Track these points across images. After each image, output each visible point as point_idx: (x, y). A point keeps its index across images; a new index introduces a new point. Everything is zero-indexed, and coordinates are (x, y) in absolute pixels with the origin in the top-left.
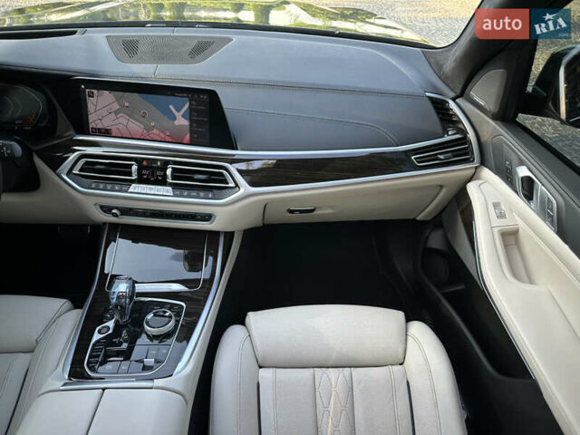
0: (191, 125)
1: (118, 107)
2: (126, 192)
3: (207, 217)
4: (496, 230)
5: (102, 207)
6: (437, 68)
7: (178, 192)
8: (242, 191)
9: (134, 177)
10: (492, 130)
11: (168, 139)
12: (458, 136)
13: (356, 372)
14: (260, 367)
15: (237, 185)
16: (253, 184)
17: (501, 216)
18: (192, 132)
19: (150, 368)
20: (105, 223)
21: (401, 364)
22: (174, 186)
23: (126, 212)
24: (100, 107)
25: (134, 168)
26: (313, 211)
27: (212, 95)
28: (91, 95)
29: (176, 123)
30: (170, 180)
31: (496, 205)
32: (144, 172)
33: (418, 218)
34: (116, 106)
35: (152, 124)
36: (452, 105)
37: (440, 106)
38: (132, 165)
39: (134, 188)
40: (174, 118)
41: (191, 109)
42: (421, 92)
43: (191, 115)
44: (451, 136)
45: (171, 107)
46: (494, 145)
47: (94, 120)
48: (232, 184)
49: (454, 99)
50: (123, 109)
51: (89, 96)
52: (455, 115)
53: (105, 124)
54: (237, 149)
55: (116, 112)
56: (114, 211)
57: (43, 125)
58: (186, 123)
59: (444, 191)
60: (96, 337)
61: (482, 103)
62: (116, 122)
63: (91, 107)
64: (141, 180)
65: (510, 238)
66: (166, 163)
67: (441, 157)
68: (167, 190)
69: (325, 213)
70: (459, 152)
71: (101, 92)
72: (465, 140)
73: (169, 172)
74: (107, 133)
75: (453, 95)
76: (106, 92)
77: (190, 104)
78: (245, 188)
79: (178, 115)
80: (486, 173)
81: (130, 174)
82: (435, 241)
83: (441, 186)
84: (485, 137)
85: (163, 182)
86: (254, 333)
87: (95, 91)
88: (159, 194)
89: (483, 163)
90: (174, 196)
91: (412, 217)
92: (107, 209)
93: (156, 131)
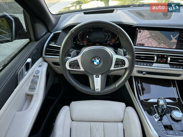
1: (150, 36)
2: (152, 66)
7: (172, 66)
9: (155, 61)
11: (167, 47)
18: (177, 45)
22: (169, 64)
23: (148, 73)
24: (142, 36)
25: (156, 58)
28: (140, 32)
29: (172, 41)
32: (158, 59)
34: (149, 36)
35: (162, 42)
38: (155, 56)
39: (154, 65)
40: (171, 39)
41: (179, 36)
43: (179, 38)
45: (171, 36)
47: (139, 41)
50: (152, 37)
51: (139, 32)
53: (143, 42)
55: (148, 38)
56: (144, 73)
57: (117, 43)
58: (176, 41)
62: (148, 41)
63: (139, 36)
64: (157, 62)
66: (168, 56)
71: (144, 31)
73: (169, 59)
74: (143, 45)
76: (146, 31)
77: (180, 34)
79: (173, 38)
81: (154, 60)
85: (166, 63)
87: (142, 31)
90: (171, 68)
92: (141, 72)
93: (162, 44)
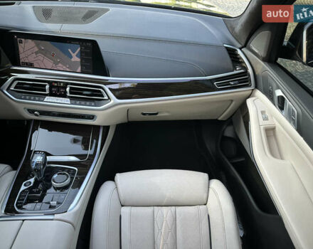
0: (81, 61)
2: (43, 101)
3: (92, 117)
4: (262, 127)
5: (28, 110)
6: (231, 29)
7: (73, 102)
8: (112, 101)
9: (47, 92)
10: (262, 67)
11: (68, 70)
12: (242, 71)
13: (179, 209)
14: (122, 206)
15: (109, 98)
16: (119, 98)
17: (266, 119)
18: (82, 65)
19: (54, 207)
20: (31, 120)
21: (205, 204)
22: (71, 98)
23: (43, 113)
24: (26, 49)
25: (47, 87)
26: (156, 114)
27: (94, 43)
28: (21, 42)
29: (73, 60)
30: (68, 95)
31: (263, 112)
32: (53, 89)
33: (219, 119)
34: (36, 49)
35: (58, 60)
36: (239, 52)
37: (232, 53)
38: (46, 85)
39: (48, 99)
40: (71, 57)
41: (81, 51)
42: (221, 44)
43: (81, 55)
44: (238, 71)
45: (70, 50)
46: (263, 77)
47: (23, 57)
48: (106, 98)
49: (240, 49)
50: (40, 51)
52: (241, 58)
53: (30, 60)
54: (109, 76)
55: (36, 53)
56: (36, 113)
58: (79, 60)
59: (233, 103)
60: (23, 188)
61: (256, 51)
62: (37, 59)
63: (21, 50)
64: (51, 94)
65: (270, 132)
66: (67, 84)
67: (232, 83)
68: (67, 101)
69: (164, 115)
70: (242, 80)
71: (27, 40)
72: (246, 73)
73: (68, 89)
74: (31, 65)
75: (240, 46)
76: (30, 41)
77: (81, 49)
78: (114, 100)
79: (74, 55)
80: (258, 93)
81: (45, 91)
82: (228, 132)
83: (232, 101)
84: (258, 71)
85: (64, 96)
86: (119, 186)
87: (23, 40)
88: (63, 103)
89: (256, 87)
90: (72, 104)
91: (215, 118)
92: (31, 111)
93: (60, 65)
